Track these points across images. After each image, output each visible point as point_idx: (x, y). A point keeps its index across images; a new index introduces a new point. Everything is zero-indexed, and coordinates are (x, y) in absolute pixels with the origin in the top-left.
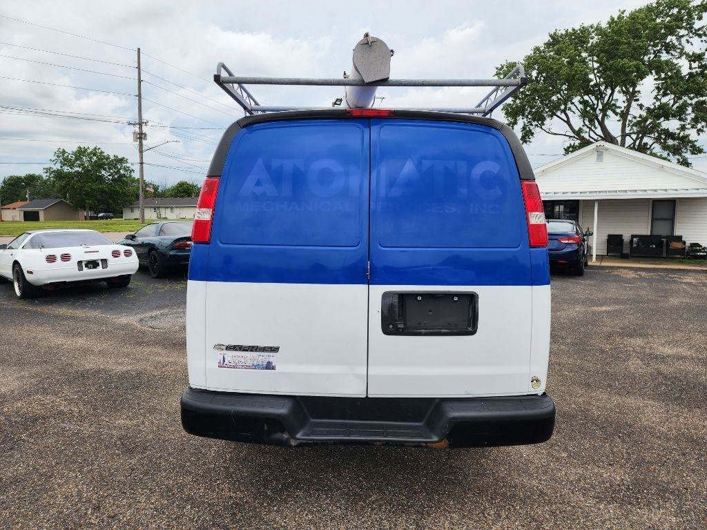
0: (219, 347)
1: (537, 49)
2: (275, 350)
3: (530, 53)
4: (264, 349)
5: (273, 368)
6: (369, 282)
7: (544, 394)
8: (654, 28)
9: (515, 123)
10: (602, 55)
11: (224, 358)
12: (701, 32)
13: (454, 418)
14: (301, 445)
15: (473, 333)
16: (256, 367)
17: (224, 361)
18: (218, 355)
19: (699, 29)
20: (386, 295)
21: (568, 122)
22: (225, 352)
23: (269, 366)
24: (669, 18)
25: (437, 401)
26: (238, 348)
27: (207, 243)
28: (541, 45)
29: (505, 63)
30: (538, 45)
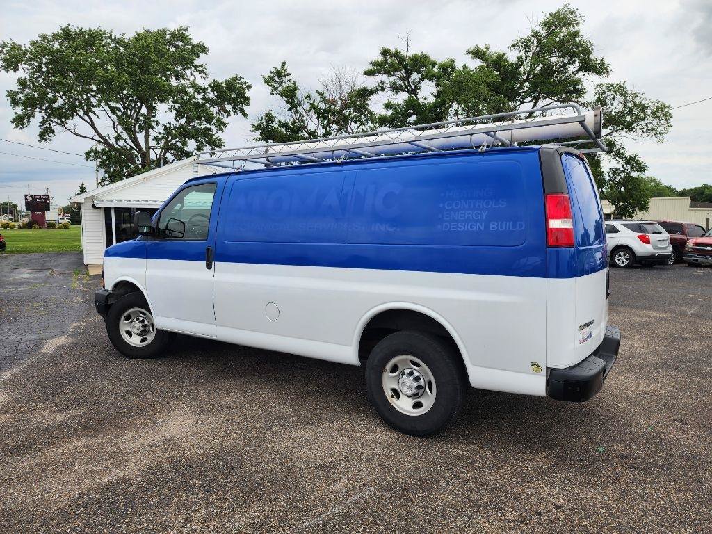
1: (45, 37)
9: (32, 115)
19: (200, 66)
21: (92, 125)
28: (49, 34)
29: (9, 42)
30: (45, 33)
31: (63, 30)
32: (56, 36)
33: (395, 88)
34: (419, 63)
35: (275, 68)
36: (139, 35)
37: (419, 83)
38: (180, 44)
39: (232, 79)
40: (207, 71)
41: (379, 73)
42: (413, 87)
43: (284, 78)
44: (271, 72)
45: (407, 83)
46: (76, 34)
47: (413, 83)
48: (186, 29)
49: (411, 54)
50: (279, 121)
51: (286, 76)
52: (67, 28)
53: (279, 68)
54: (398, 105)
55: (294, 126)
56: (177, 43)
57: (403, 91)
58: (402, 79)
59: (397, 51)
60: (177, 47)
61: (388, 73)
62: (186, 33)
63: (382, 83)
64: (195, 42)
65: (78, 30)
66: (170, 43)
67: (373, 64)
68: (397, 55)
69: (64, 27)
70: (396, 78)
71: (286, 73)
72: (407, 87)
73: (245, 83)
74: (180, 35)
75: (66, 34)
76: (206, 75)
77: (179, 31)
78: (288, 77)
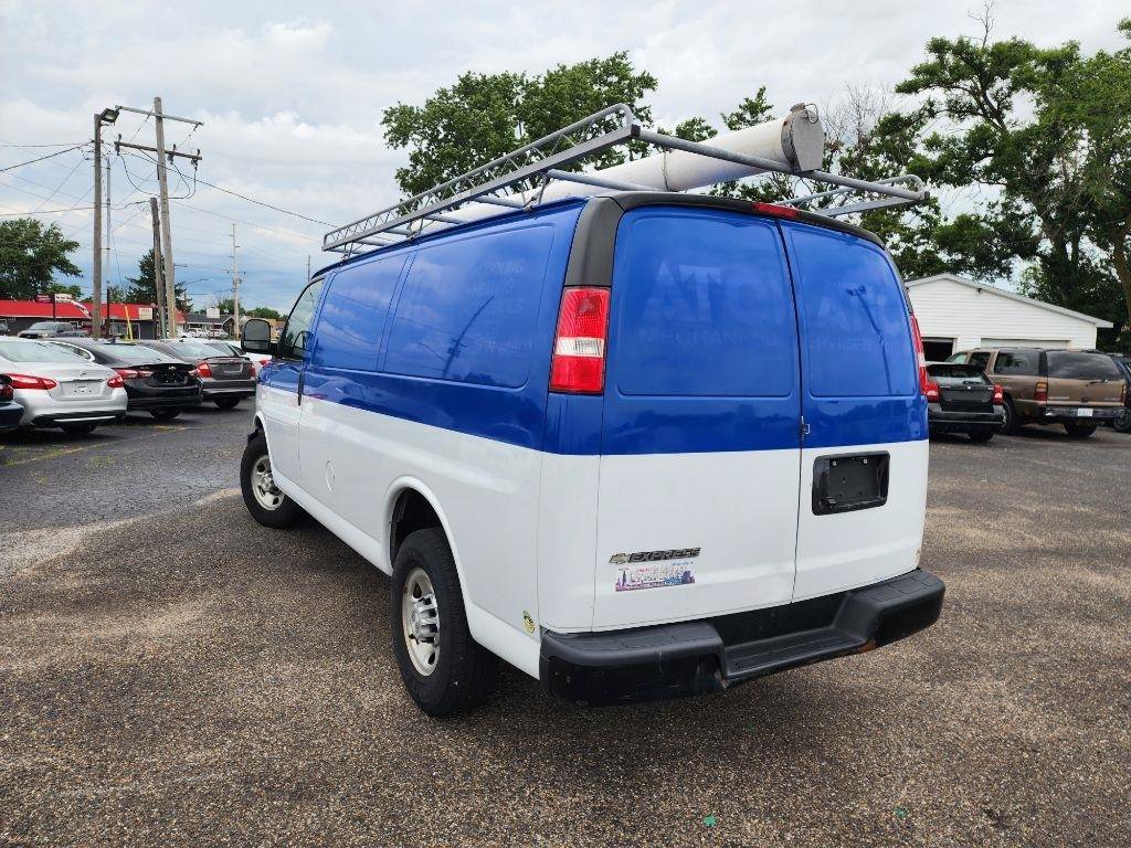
0: (617, 559)
1: (443, 93)
2: (694, 553)
3: (434, 96)
4: (681, 554)
5: (692, 581)
6: (802, 445)
7: (918, 568)
8: (596, 98)
10: (538, 123)
11: (624, 575)
12: (642, 114)
13: (886, 609)
14: (733, 685)
15: (882, 503)
16: (666, 583)
17: (624, 580)
18: (617, 572)
19: (641, 110)
20: (818, 461)
22: (626, 565)
23: (686, 579)
24: (607, 88)
25: (849, 595)
26: (646, 557)
27: (600, 394)
28: (449, 87)
29: (397, 106)
30: (444, 87)
31: (462, 80)
32: (456, 90)
33: (956, 110)
34: (1009, 60)
35: (747, 100)
36: (550, 75)
37: (1009, 96)
38: (614, 79)
39: (687, 124)
40: (651, 116)
41: (927, 85)
42: (995, 104)
43: (760, 115)
44: (740, 107)
45: (982, 99)
46: (478, 84)
47: (996, 98)
48: (624, 56)
49: (990, 44)
50: (743, 187)
51: (762, 111)
52: (467, 78)
53: (753, 98)
54: (953, 141)
55: (768, 193)
56: (610, 79)
57: (974, 113)
58: (973, 92)
59: (961, 42)
60: (610, 84)
61: (948, 85)
62: (624, 62)
63: (931, 104)
64: (636, 74)
65: (480, 78)
66: (599, 80)
67: (917, 72)
68: (961, 49)
69: (463, 76)
70: (962, 93)
71: (764, 105)
72: (981, 105)
73: (707, 128)
74: (616, 66)
75: (467, 87)
76: (651, 122)
77: (613, 60)
78: (767, 113)
